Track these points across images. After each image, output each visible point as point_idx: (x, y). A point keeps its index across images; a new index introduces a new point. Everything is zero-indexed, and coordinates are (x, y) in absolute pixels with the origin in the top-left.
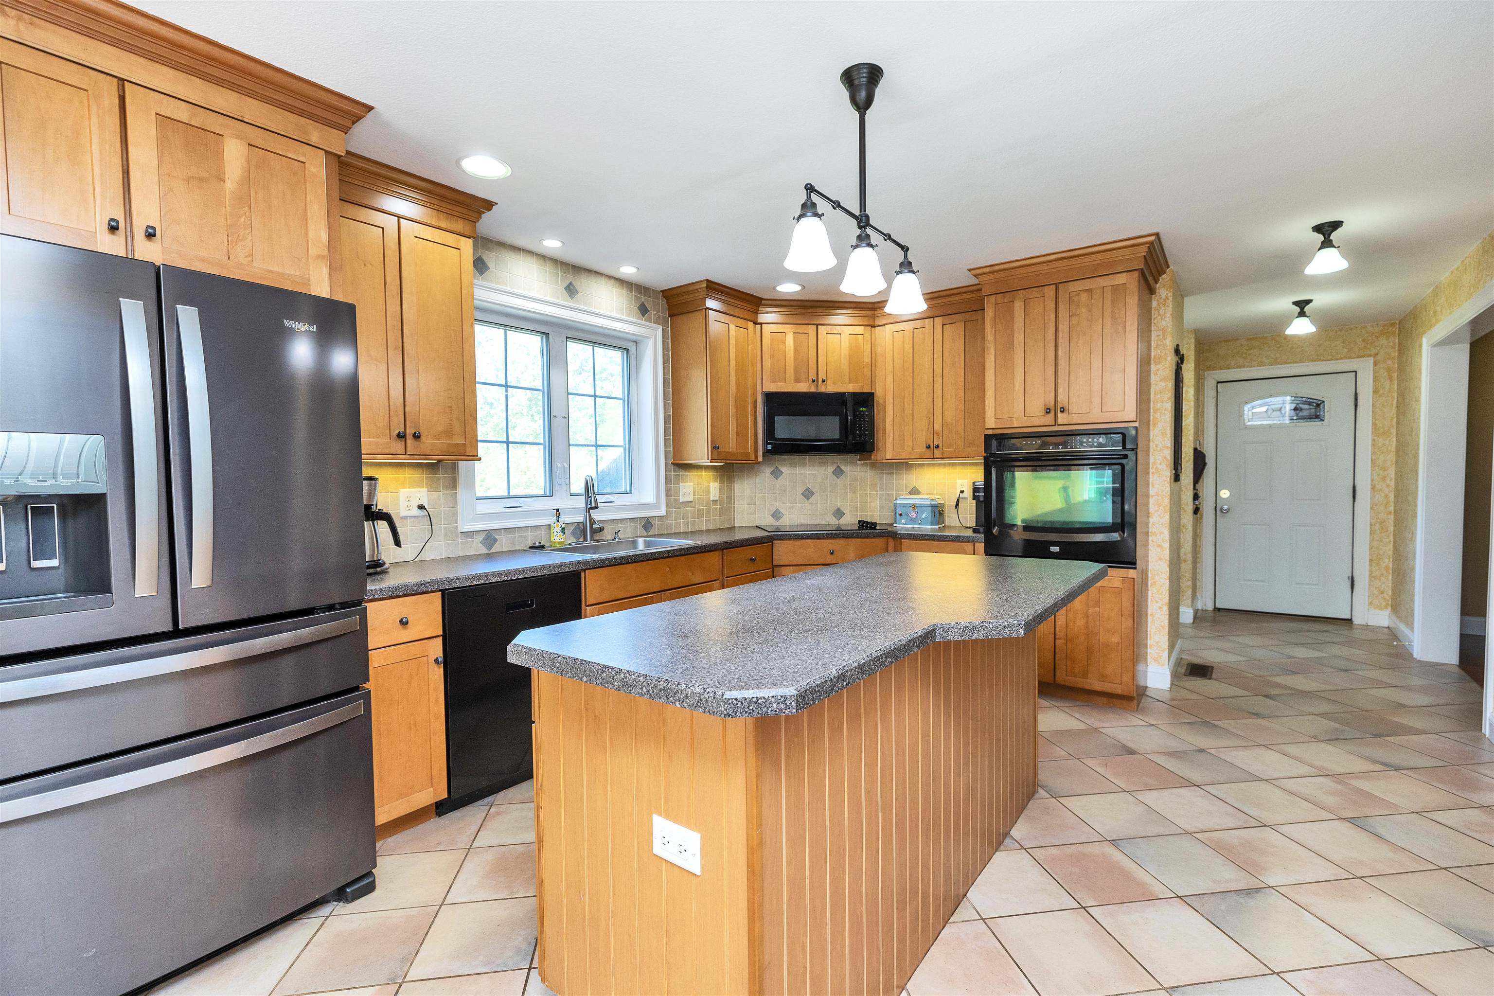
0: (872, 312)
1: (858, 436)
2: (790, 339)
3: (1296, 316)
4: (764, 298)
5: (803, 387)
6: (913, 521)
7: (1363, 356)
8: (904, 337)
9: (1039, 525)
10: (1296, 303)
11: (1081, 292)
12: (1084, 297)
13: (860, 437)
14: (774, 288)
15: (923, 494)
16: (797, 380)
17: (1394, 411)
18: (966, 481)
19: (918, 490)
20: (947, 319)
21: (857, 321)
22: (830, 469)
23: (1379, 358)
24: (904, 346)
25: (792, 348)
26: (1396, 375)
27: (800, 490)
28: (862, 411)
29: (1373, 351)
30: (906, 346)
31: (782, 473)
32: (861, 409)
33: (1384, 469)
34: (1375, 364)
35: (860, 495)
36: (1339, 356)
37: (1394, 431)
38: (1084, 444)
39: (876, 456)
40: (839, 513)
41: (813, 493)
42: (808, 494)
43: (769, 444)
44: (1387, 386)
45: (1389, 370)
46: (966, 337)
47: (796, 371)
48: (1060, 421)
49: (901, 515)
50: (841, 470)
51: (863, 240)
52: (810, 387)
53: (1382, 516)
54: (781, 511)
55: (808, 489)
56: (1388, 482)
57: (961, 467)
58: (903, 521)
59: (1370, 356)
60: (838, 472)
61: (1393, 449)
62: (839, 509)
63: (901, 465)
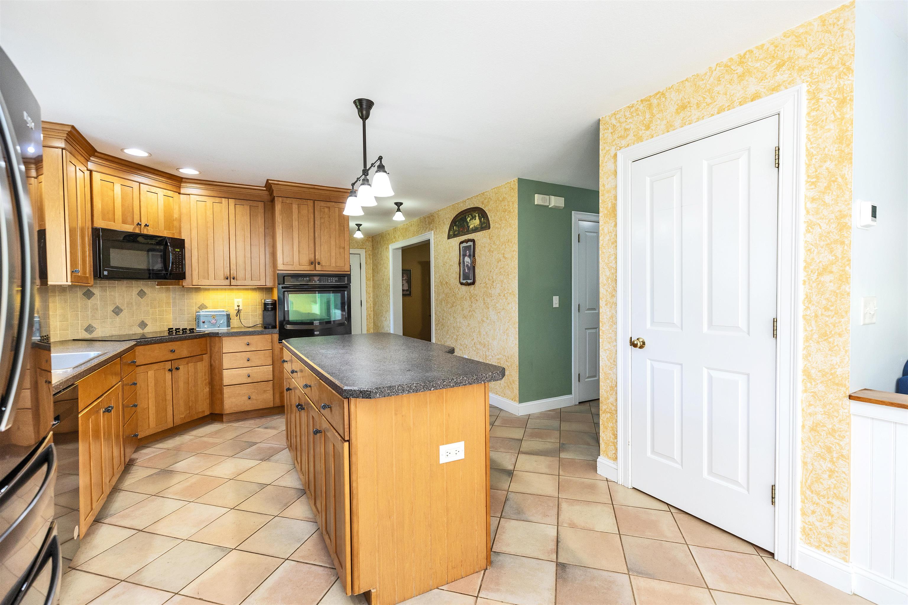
0: (179, 184)
1: (174, 269)
2: (118, 188)
3: (357, 230)
4: (98, 150)
5: (129, 228)
6: (214, 325)
7: (362, 249)
8: (206, 206)
9: (309, 321)
10: (357, 225)
11: (325, 208)
12: (326, 210)
13: (176, 270)
14: (122, 150)
15: (210, 309)
16: (124, 222)
17: (371, 271)
18: (241, 299)
19: (205, 305)
20: (238, 202)
21: (169, 187)
22: (135, 291)
23: (367, 249)
24: (206, 212)
25: (120, 196)
26: (371, 257)
27: (111, 308)
28: (177, 251)
29: (365, 247)
30: (207, 212)
31: (94, 294)
32: (176, 250)
33: (369, 294)
34: (366, 252)
35: (158, 311)
36: (354, 247)
37: (372, 279)
38: (329, 281)
39: (186, 283)
40: (143, 325)
41: (122, 310)
42: (117, 311)
43: (106, 270)
44: (369, 261)
45: (369, 255)
46: (251, 215)
47: (123, 215)
48: (317, 269)
49: (204, 322)
50: (144, 292)
52: (134, 229)
53: (370, 312)
54: (94, 325)
55: (117, 307)
56: (371, 299)
57: (237, 291)
58: (206, 326)
59: (364, 248)
60: (142, 294)
61: (372, 286)
62: (143, 321)
63: (197, 289)
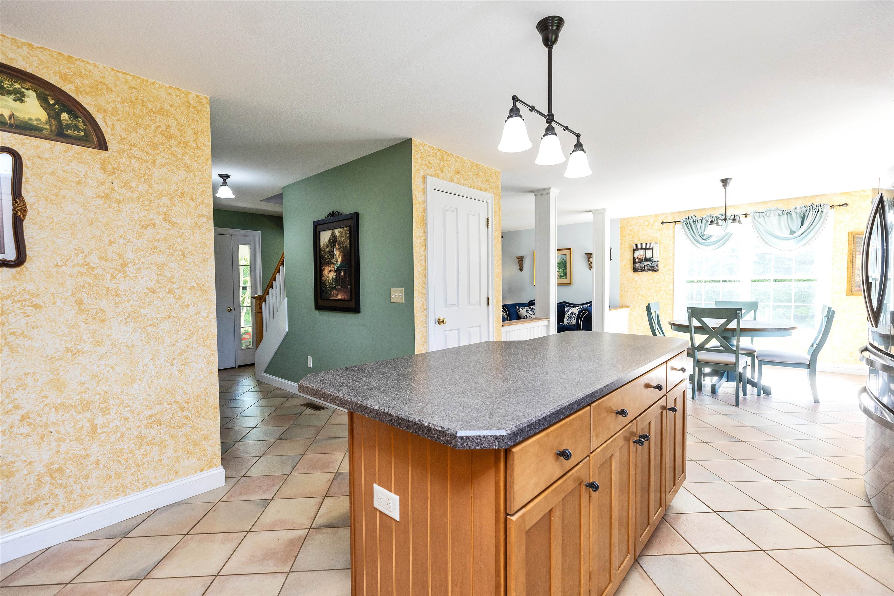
51: (550, 131)
